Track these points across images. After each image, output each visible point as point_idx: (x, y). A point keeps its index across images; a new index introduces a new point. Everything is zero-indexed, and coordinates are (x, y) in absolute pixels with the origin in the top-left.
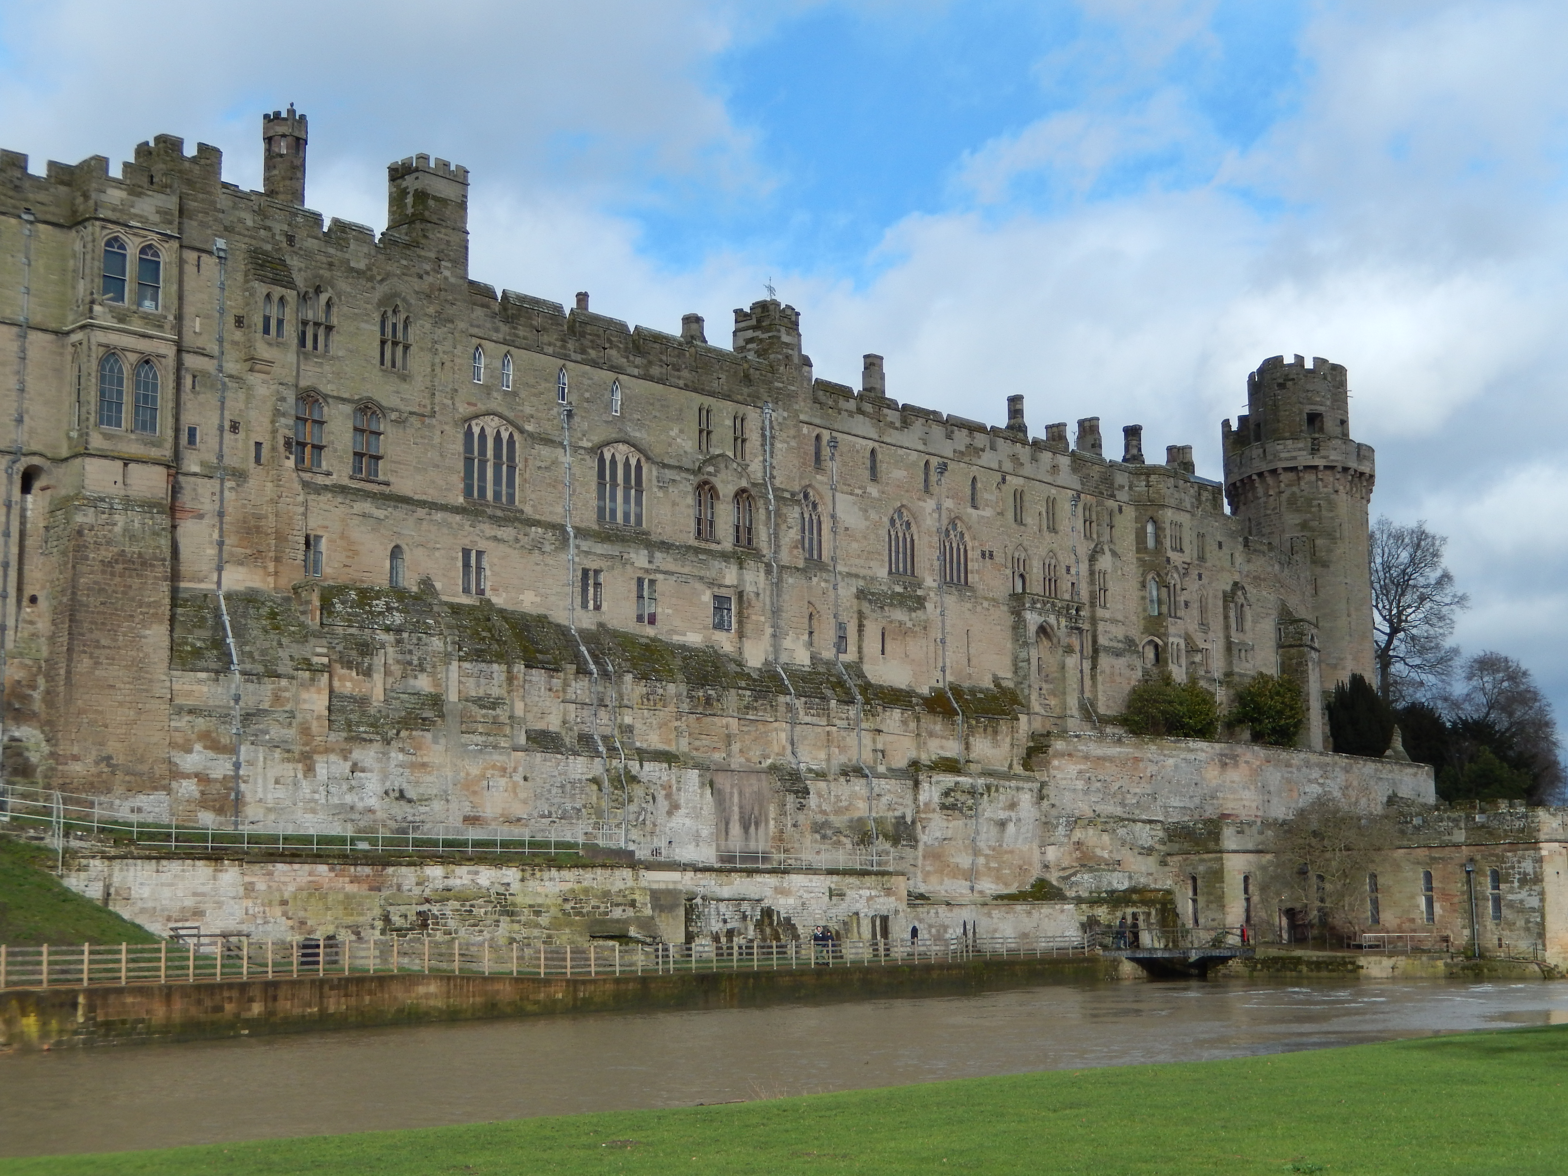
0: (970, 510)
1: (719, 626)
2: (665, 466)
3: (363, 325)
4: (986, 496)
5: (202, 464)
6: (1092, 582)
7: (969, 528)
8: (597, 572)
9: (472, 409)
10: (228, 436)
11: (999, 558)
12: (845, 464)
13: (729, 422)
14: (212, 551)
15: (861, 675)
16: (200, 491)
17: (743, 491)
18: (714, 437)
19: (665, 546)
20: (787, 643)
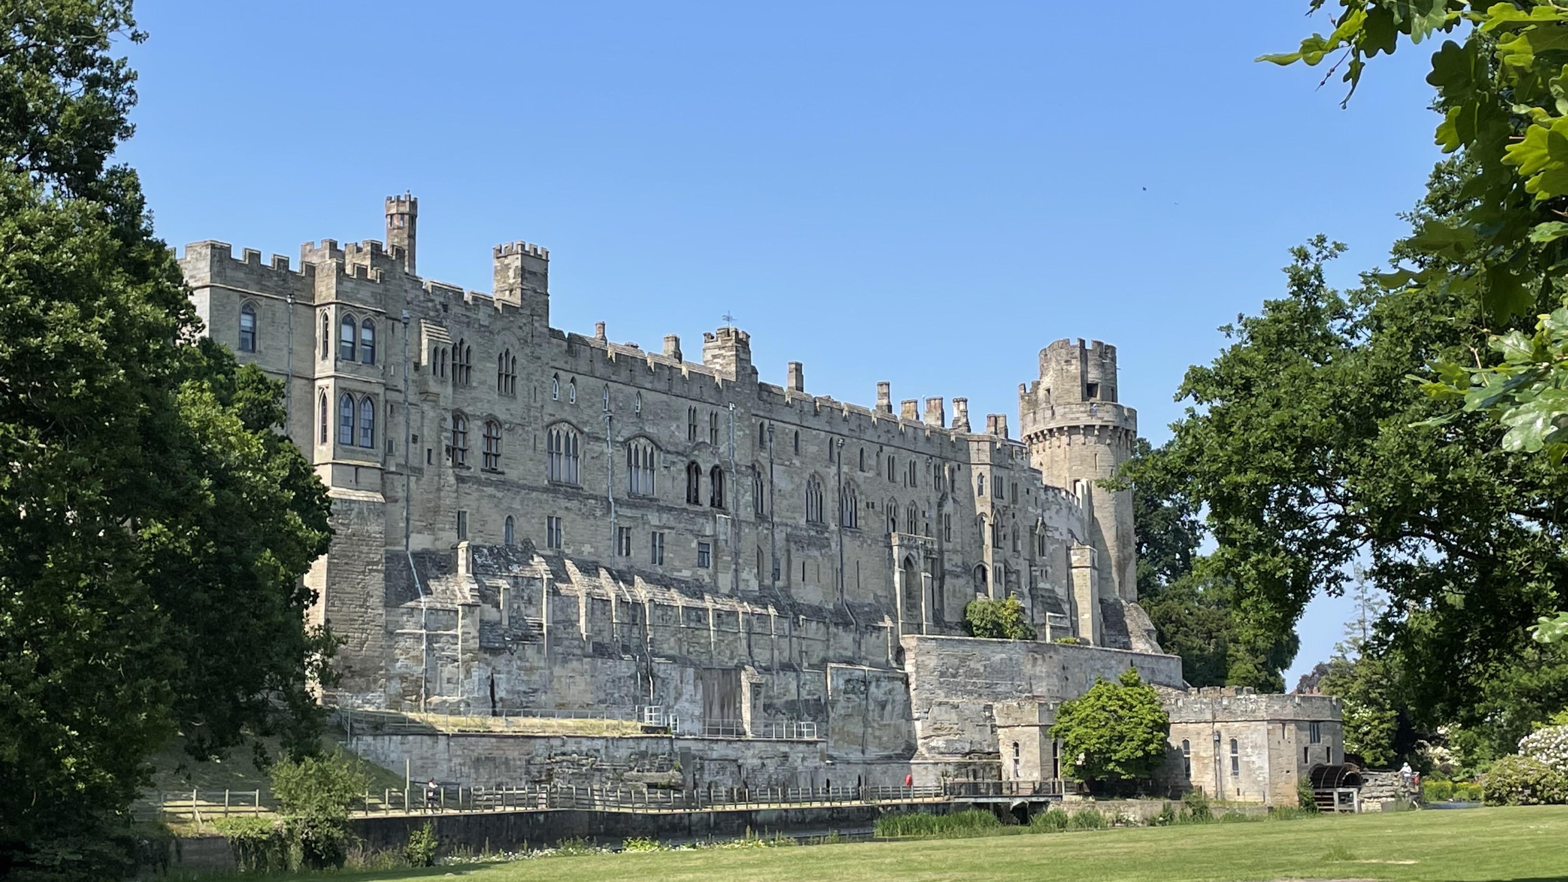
0: (859, 473)
1: (702, 565)
2: (668, 452)
3: (489, 365)
4: (870, 462)
5: (397, 465)
6: (939, 522)
7: (858, 486)
8: (628, 529)
9: (552, 418)
10: (411, 445)
11: (878, 509)
12: (779, 444)
13: (707, 418)
14: (403, 525)
15: (789, 597)
16: (396, 484)
17: (716, 467)
18: (698, 429)
19: (670, 509)
20: (744, 575)
